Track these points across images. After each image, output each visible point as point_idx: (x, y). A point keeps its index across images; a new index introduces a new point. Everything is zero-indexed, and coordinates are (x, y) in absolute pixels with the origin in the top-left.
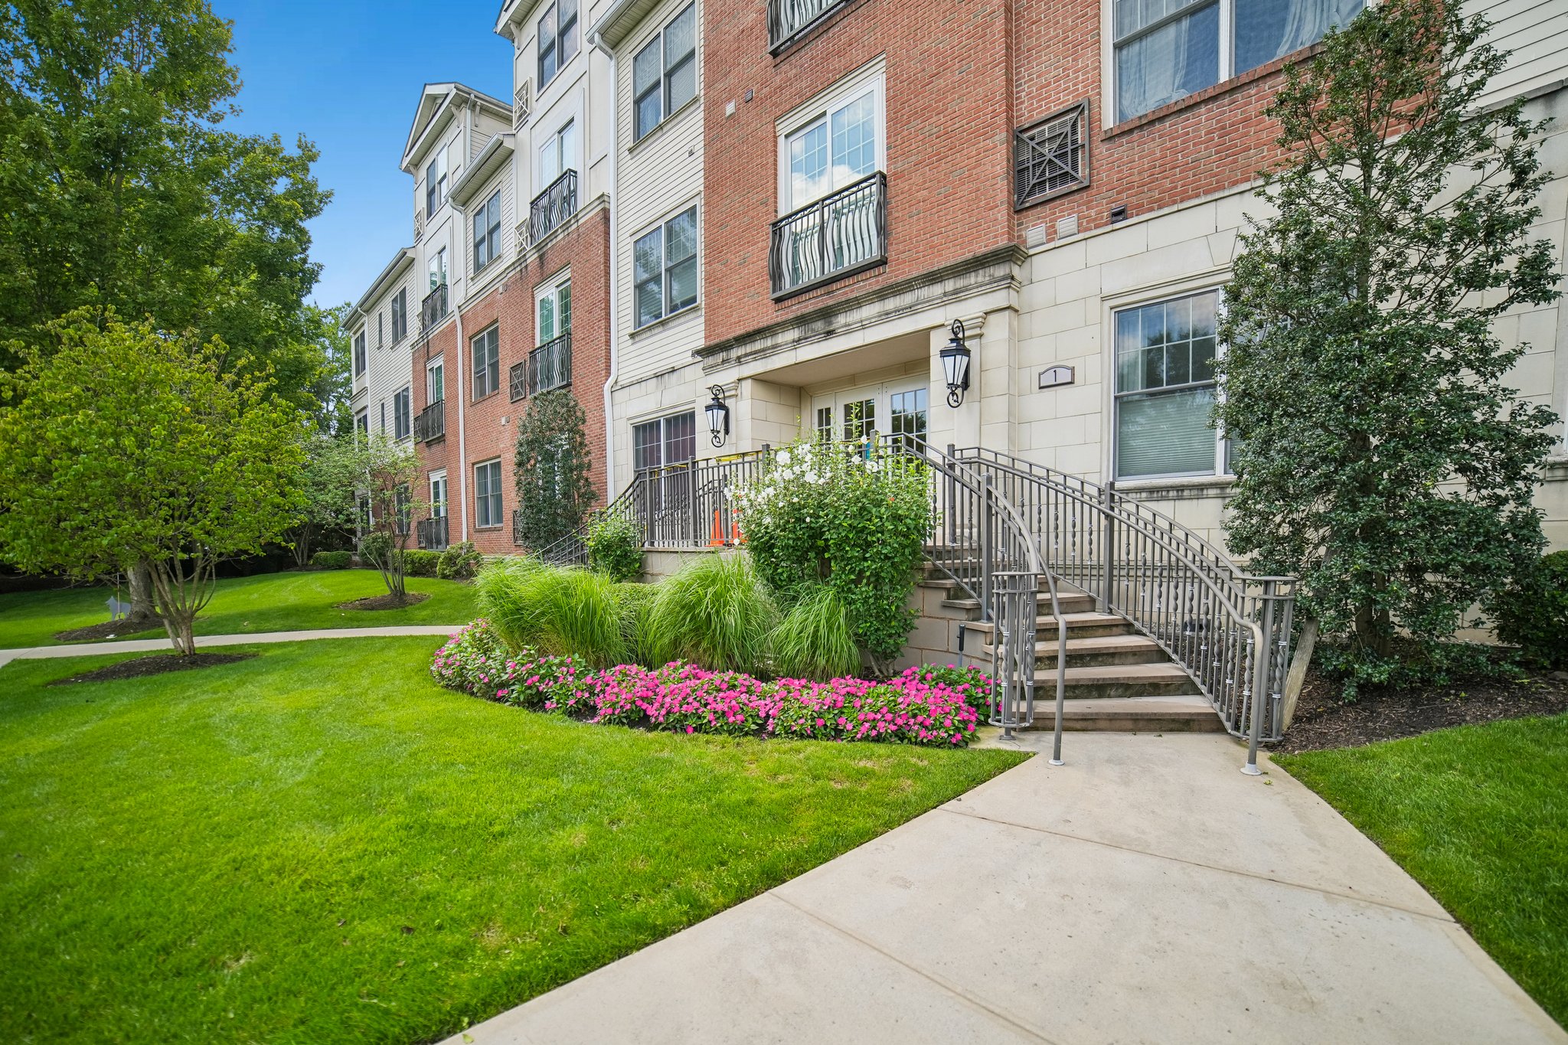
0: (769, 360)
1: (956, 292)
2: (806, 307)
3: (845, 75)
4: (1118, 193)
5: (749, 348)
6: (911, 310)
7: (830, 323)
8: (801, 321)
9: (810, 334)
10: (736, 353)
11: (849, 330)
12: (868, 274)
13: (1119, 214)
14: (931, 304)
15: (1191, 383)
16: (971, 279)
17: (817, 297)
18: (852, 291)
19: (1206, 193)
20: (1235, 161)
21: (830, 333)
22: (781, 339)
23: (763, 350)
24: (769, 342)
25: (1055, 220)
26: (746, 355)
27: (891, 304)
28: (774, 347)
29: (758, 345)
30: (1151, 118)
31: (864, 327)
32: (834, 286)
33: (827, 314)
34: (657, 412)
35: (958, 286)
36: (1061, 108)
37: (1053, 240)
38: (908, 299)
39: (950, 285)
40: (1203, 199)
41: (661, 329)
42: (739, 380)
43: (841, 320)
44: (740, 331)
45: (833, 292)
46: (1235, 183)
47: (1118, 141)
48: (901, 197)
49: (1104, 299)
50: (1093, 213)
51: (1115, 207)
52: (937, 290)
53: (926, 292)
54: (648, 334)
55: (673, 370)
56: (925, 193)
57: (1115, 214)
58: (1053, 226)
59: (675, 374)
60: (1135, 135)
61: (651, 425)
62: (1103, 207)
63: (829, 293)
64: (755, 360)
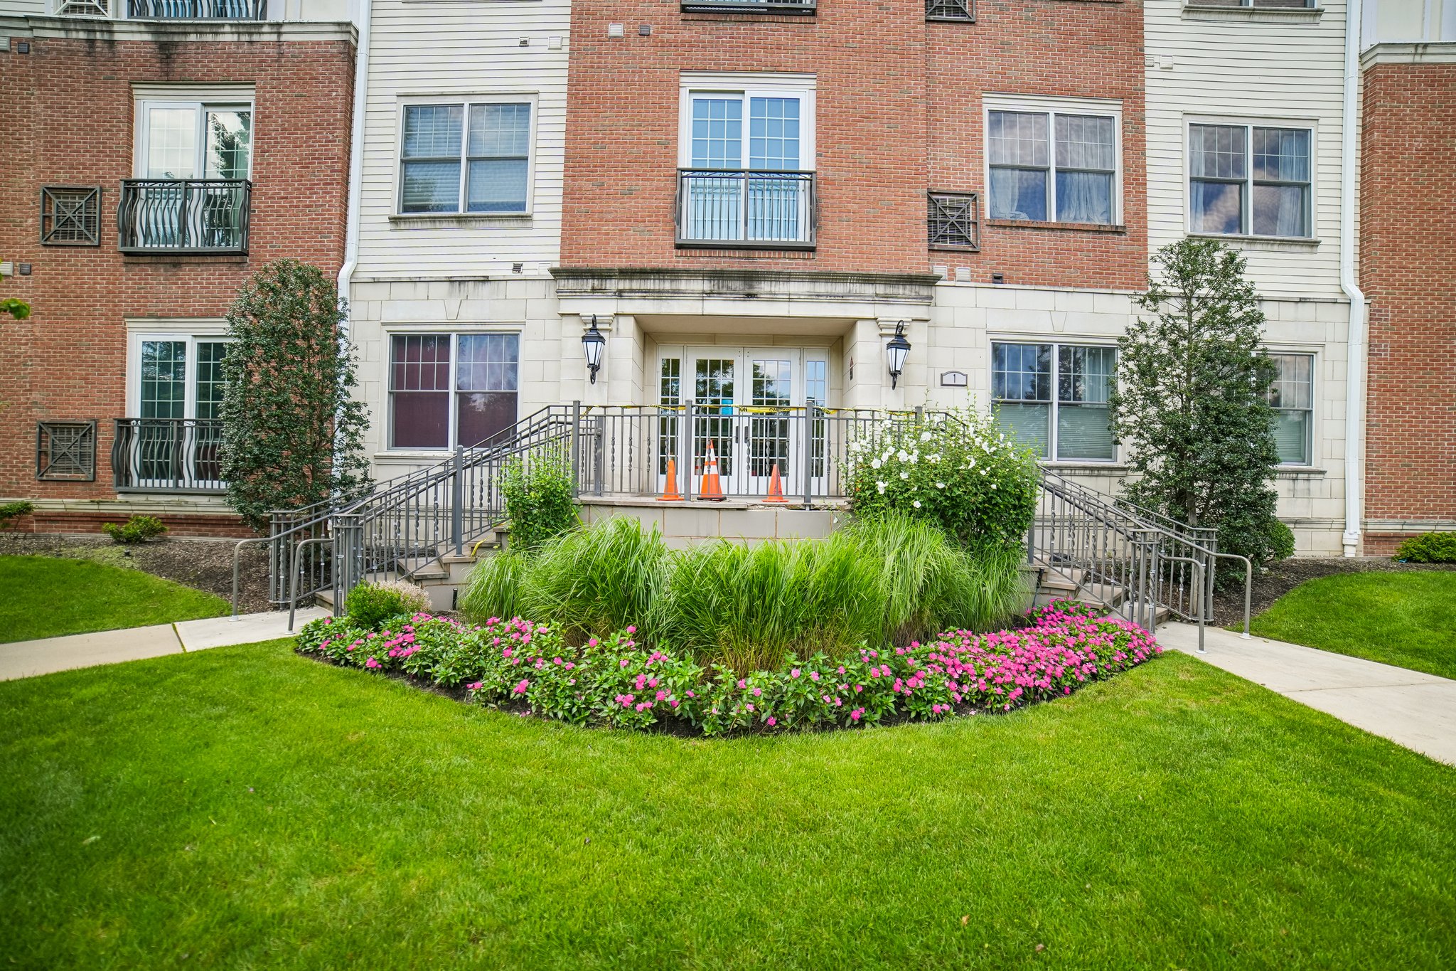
0: (665, 303)
1: (886, 296)
2: (720, 263)
3: (771, 72)
4: (998, 264)
5: (636, 285)
6: (842, 299)
7: (751, 287)
8: (716, 275)
9: (725, 290)
10: (612, 285)
11: (773, 298)
12: (797, 254)
13: (998, 279)
14: (861, 298)
15: (1036, 400)
16: (900, 290)
17: (735, 258)
18: (777, 264)
19: (1050, 284)
20: (1064, 272)
21: (750, 296)
22: (683, 285)
23: (659, 291)
24: (667, 285)
25: (955, 266)
26: (632, 291)
27: (822, 288)
28: (674, 292)
29: (650, 285)
30: (1018, 224)
31: (790, 300)
32: (757, 254)
33: (750, 277)
34: (447, 324)
35: (888, 292)
36: (958, 190)
37: (952, 280)
38: (839, 288)
39: (881, 289)
40: (1048, 288)
41: (455, 225)
42: (617, 315)
43: (764, 287)
44: (623, 263)
45: (753, 258)
46: (1064, 285)
47: (997, 230)
48: (832, 201)
49: (988, 332)
50: (981, 271)
51: (996, 272)
52: (869, 289)
53: (857, 288)
54: (428, 225)
55: (486, 280)
56: (856, 207)
57: (996, 278)
58: (953, 270)
59: (487, 286)
60: (1007, 230)
61: (428, 339)
62: (987, 270)
63: (748, 258)
64: (644, 298)
